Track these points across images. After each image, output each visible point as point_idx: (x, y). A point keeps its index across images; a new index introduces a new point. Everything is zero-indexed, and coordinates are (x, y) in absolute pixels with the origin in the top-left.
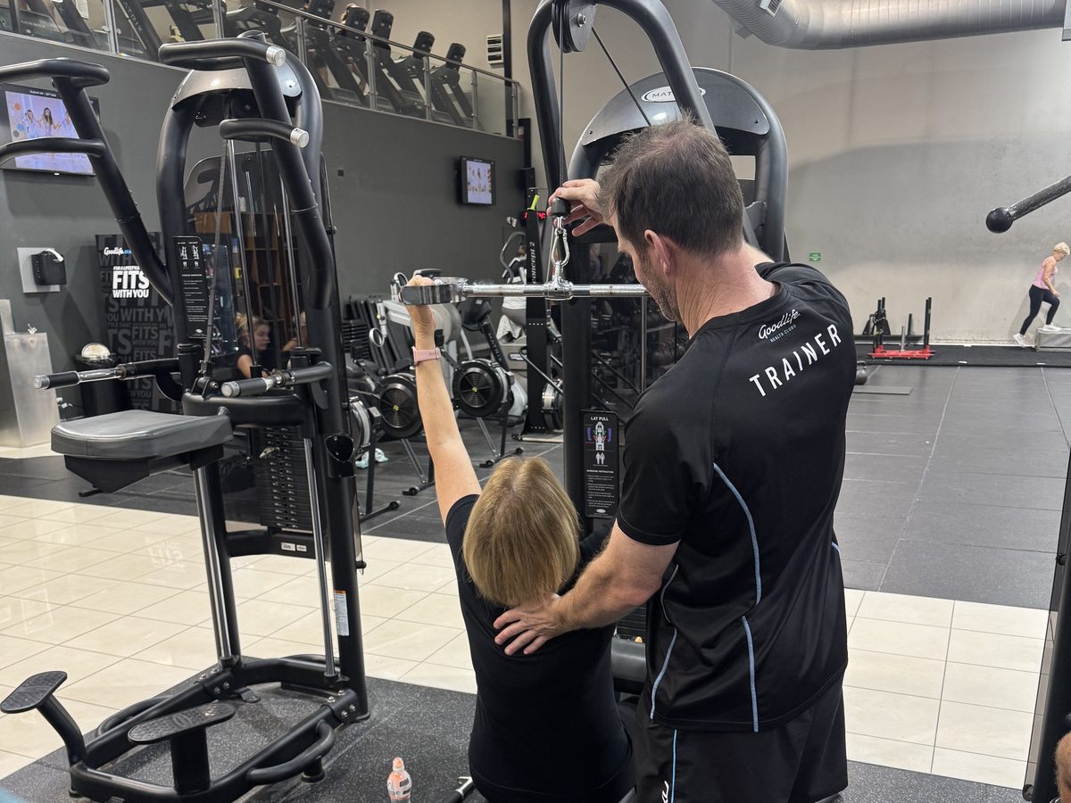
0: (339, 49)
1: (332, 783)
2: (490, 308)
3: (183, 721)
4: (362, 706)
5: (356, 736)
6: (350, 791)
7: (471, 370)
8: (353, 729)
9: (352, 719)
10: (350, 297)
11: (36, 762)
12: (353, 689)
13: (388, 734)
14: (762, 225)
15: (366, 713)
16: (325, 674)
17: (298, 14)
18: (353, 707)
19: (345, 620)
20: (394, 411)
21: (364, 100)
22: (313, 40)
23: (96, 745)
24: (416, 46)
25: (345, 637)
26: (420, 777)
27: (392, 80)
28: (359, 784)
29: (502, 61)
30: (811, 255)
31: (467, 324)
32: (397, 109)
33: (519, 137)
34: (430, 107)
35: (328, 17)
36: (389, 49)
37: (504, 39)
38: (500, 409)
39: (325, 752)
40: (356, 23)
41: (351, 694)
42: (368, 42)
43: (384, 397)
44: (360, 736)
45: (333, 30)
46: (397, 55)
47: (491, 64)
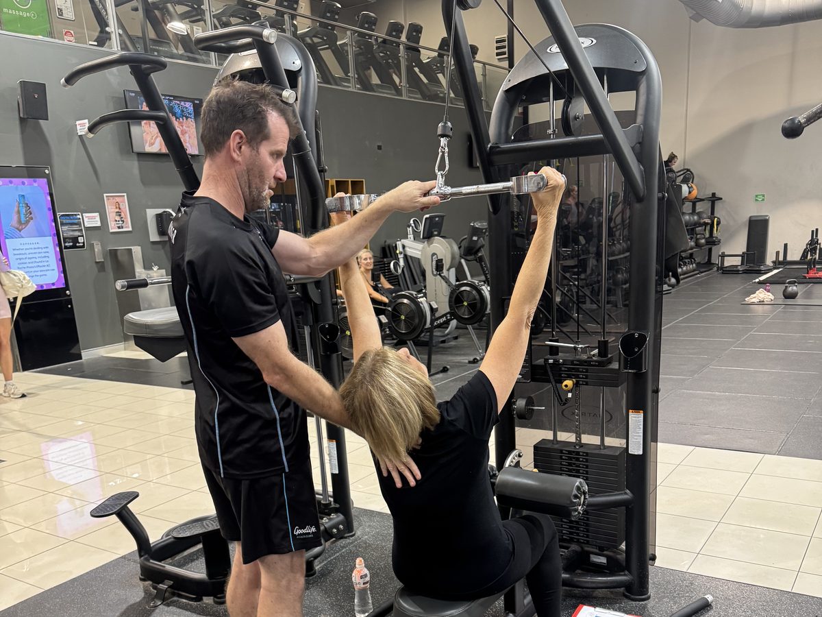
0: (381, 54)
1: (321, 578)
2: (484, 243)
3: (210, 525)
4: (349, 526)
5: (343, 547)
6: (332, 585)
7: (463, 288)
8: (343, 542)
9: (340, 536)
10: (385, 242)
11: (122, 557)
12: (343, 514)
13: (366, 547)
14: (639, 143)
15: (352, 531)
16: (322, 502)
17: (348, 29)
18: (341, 527)
19: (336, 462)
20: (401, 320)
21: (399, 92)
22: (361, 49)
23: (159, 545)
24: (440, 48)
25: (336, 474)
26: (384, 577)
27: (422, 76)
28: (339, 580)
29: (506, 56)
30: (757, 196)
31: (466, 256)
32: (424, 97)
33: (519, 114)
34: (449, 94)
35: (373, 30)
36: (419, 51)
37: (508, 39)
38: (484, 318)
39: (316, 557)
40: (394, 33)
41: (341, 517)
42: (401, 47)
43: (394, 309)
44: (346, 548)
45: (376, 40)
46: (426, 56)
47: (498, 59)
